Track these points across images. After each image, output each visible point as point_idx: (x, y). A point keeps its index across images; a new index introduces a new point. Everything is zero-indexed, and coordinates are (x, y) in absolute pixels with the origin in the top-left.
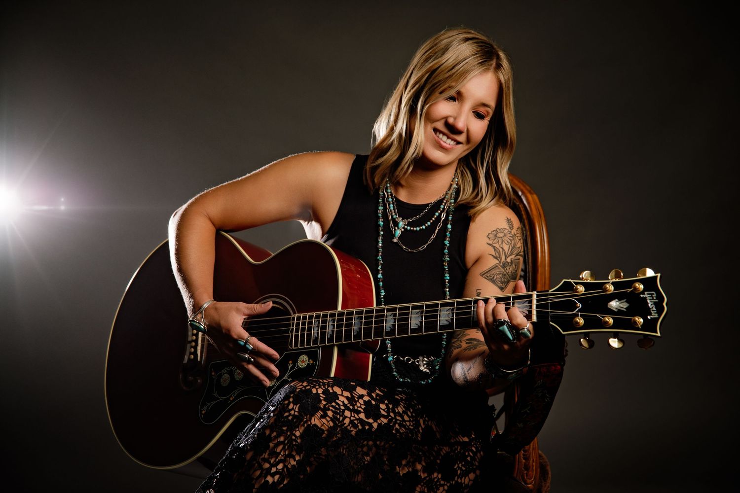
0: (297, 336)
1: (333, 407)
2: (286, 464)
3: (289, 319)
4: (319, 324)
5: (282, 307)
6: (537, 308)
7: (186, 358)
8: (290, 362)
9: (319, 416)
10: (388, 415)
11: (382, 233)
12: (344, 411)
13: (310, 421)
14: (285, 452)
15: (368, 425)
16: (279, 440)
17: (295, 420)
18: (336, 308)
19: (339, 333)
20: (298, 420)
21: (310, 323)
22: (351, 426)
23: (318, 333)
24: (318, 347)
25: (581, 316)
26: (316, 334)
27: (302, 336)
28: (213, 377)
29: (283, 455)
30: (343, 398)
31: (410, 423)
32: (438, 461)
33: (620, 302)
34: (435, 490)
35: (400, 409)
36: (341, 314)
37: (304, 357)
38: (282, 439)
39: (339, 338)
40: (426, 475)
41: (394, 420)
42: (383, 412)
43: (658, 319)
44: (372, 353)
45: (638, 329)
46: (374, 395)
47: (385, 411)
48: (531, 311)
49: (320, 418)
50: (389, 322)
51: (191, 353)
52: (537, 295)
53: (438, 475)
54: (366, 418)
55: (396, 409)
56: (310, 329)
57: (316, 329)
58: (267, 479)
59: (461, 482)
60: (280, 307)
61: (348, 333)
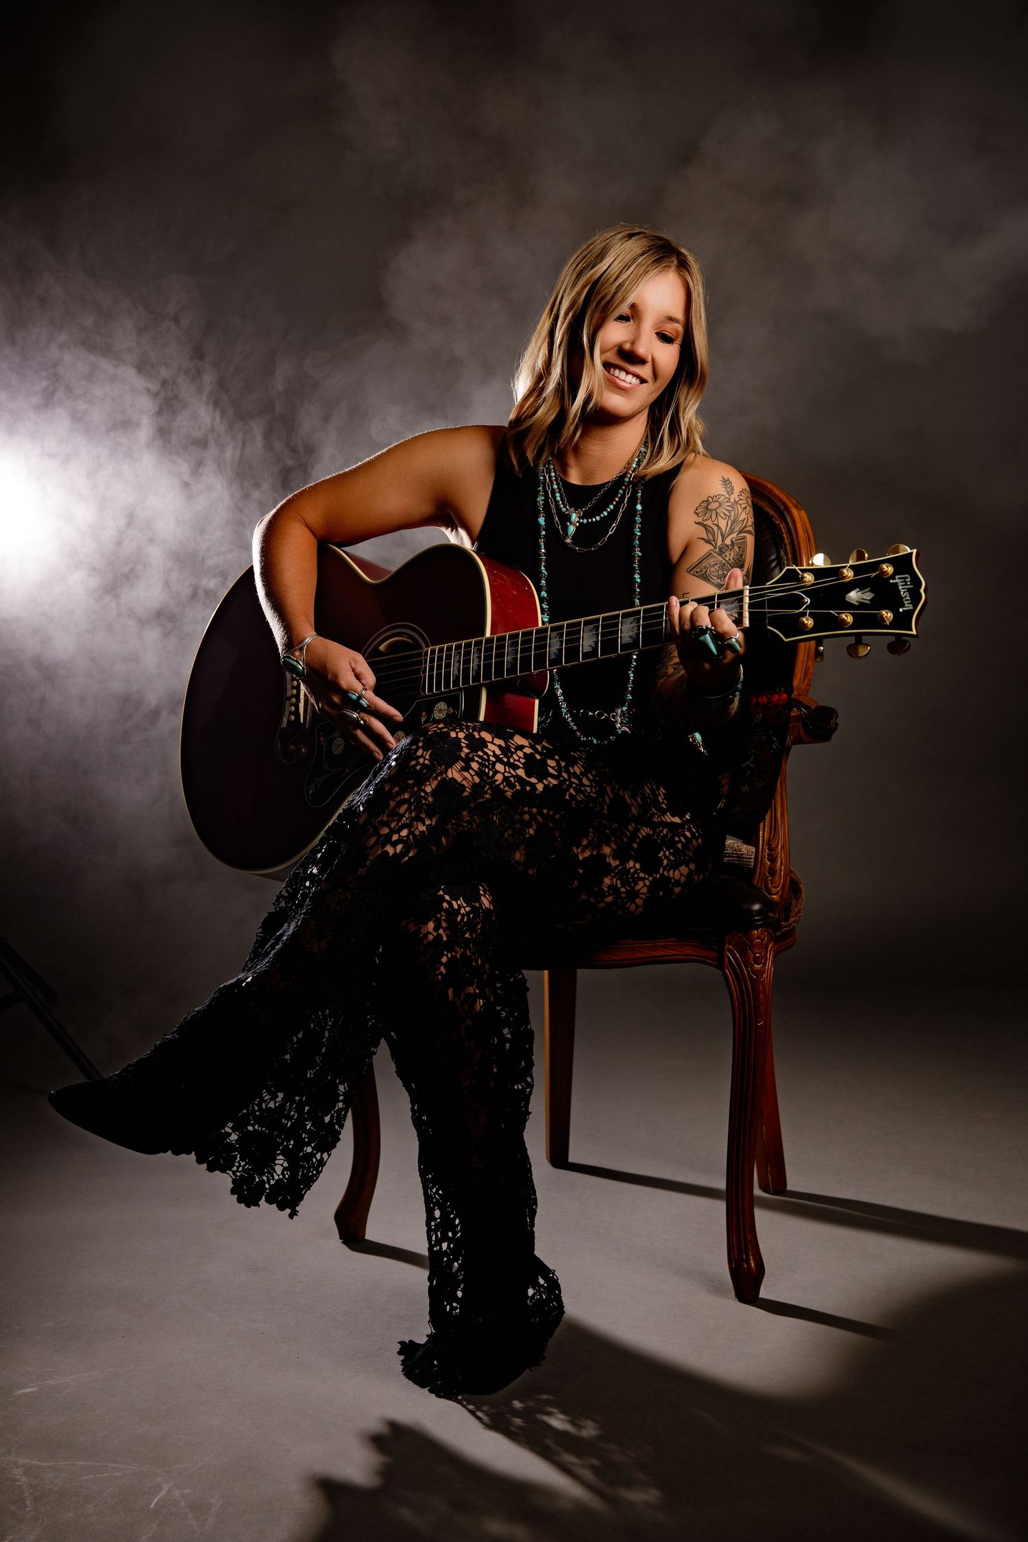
0: (431, 677)
1: (479, 756)
2: (413, 830)
3: (420, 655)
4: (460, 657)
5: (411, 639)
6: (749, 608)
7: (284, 722)
8: (424, 714)
9: (459, 768)
10: (560, 775)
11: (544, 533)
12: (494, 763)
13: (446, 773)
14: (411, 813)
15: (529, 786)
16: (402, 797)
17: (424, 771)
18: (483, 633)
19: (487, 667)
20: (430, 770)
21: (449, 657)
22: (505, 784)
23: (459, 670)
24: (461, 690)
25: (810, 614)
26: (456, 672)
27: (439, 675)
28: (323, 743)
29: (409, 817)
30: (494, 746)
31: (591, 790)
32: (635, 845)
33: (862, 592)
34: (632, 885)
35: (577, 770)
36: (490, 641)
37: (442, 705)
38: (406, 796)
39: (487, 675)
41: (568, 783)
42: (551, 770)
43: (913, 611)
45: (887, 627)
46: (539, 748)
47: (554, 769)
48: (742, 613)
49: (460, 771)
50: (554, 646)
51: (291, 713)
52: (749, 590)
54: (526, 775)
55: (570, 768)
56: (448, 666)
57: (457, 665)
58: (385, 849)
59: (669, 876)
60: (409, 640)
61: (500, 665)
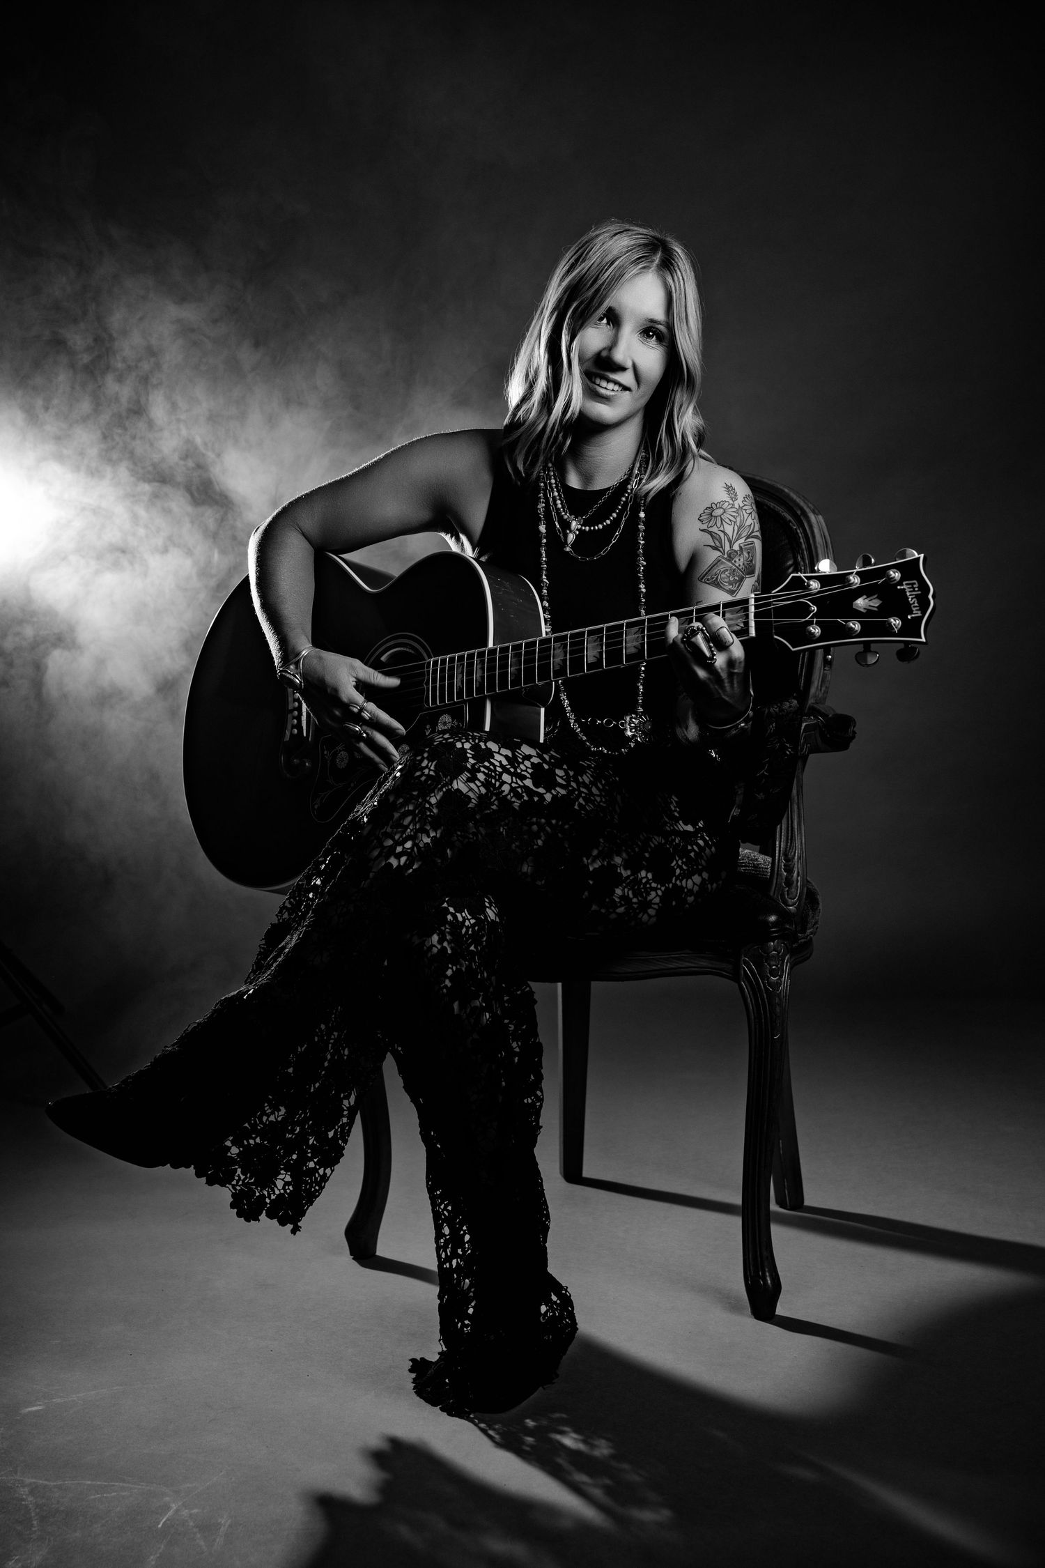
0: (434, 689)
1: (485, 767)
2: (417, 841)
3: (422, 666)
4: (463, 668)
5: (413, 649)
6: (755, 617)
7: (288, 733)
9: (465, 779)
10: (569, 785)
11: (545, 541)
12: (501, 774)
13: (451, 784)
14: (415, 825)
15: (537, 796)
16: (407, 809)
17: (429, 782)
18: (486, 644)
19: (491, 679)
20: (434, 782)
21: (451, 668)
22: (512, 794)
23: (462, 682)
24: (465, 701)
25: (818, 623)
26: (459, 684)
27: (442, 688)
28: (326, 757)
29: (413, 829)
30: (500, 757)
32: (647, 855)
33: (869, 599)
35: (586, 779)
36: (492, 651)
37: (446, 717)
39: (491, 686)
40: (629, 872)
41: (576, 793)
42: (559, 780)
43: (922, 618)
44: (544, 706)
45: (894, 635)
46: (547, 757)
47: (563, 779)
48: (748, 622)
49: (466, 782)
50: (558, 656)
51: (293, 727)
52: (755, 598)
53: (646, 875)
54: (534, 785)
55: (580, 778)
56: (451, 677)
57: (460, 676)
58: (389, 861)
59: (681, 886)
60: (410, 651)
61: (503, 677)
